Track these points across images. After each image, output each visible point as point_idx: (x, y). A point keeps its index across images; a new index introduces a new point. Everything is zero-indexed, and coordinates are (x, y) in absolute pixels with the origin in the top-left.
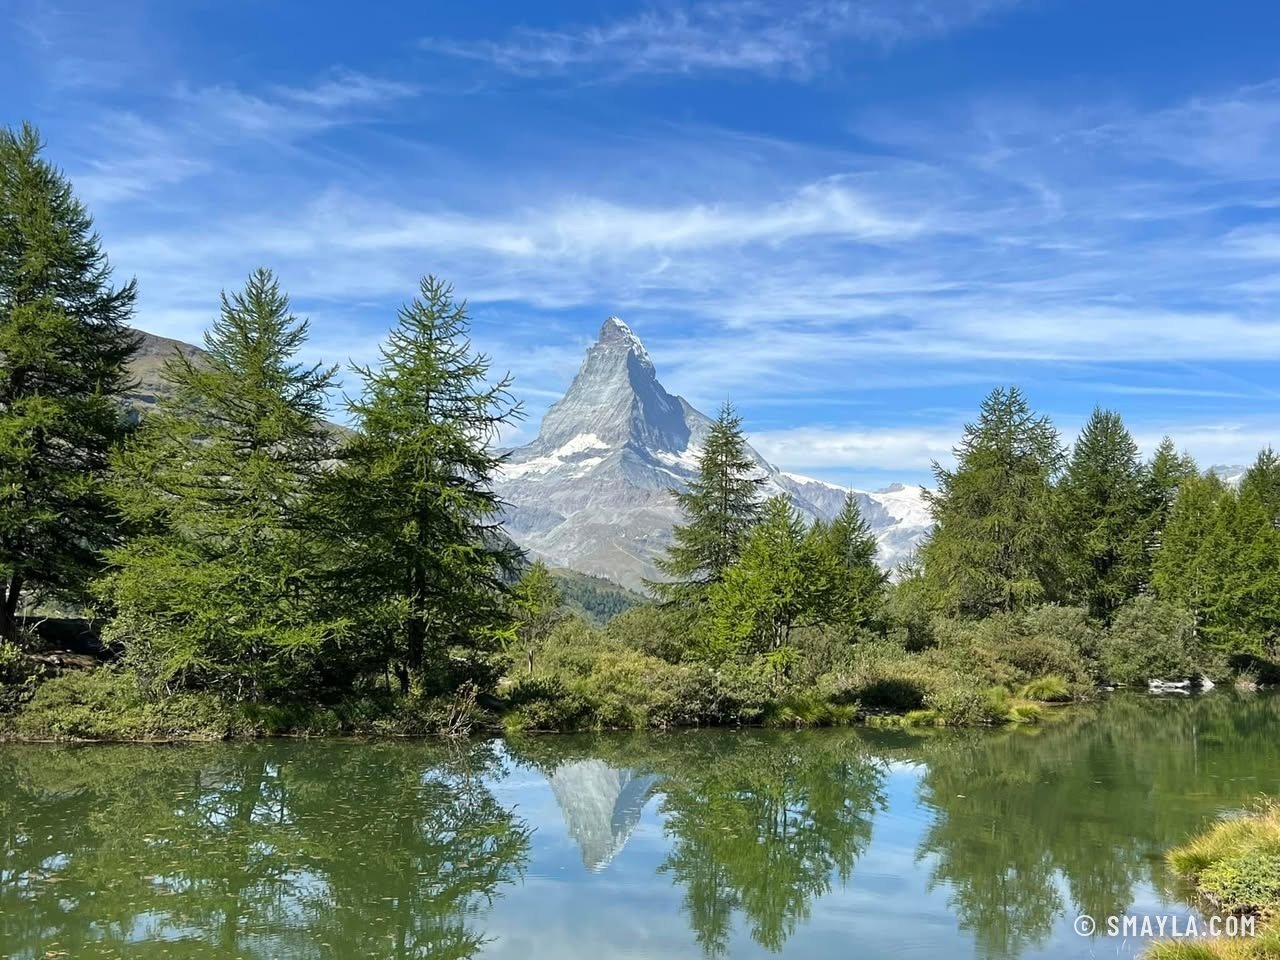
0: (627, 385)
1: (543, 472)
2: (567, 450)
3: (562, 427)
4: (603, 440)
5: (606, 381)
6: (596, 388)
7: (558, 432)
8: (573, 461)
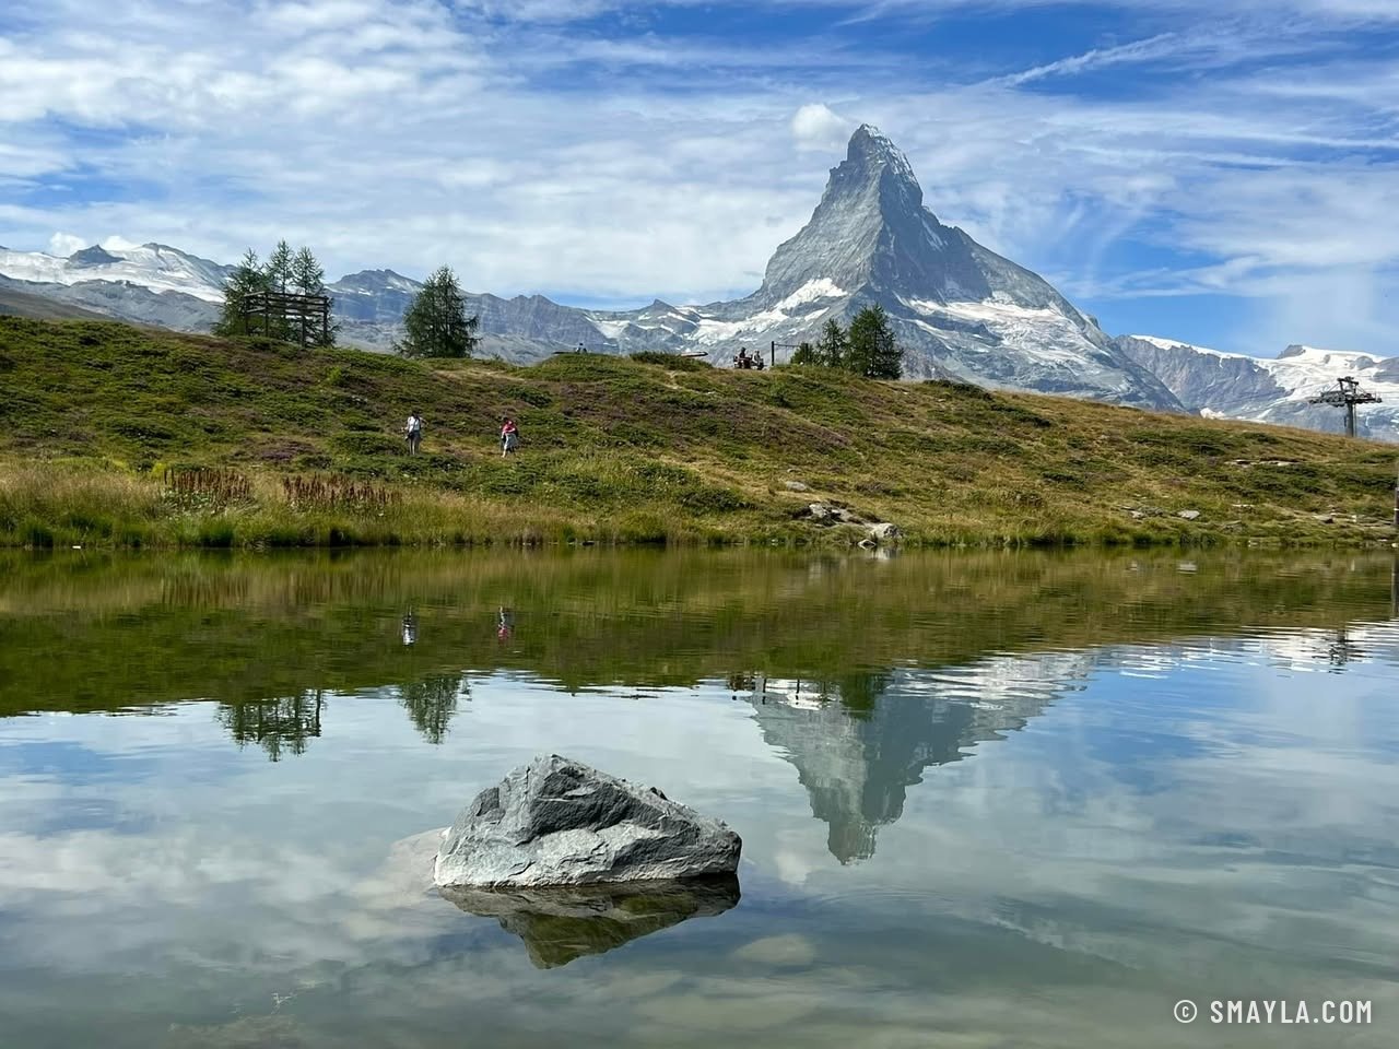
0: (876, 212)
1: (759, 330)
2: (792, 302)
3: (790, 272)
4: (838, 286)
5: (852, 209)
6: (838, 219)
7: (783, 279)
8: (797, 315)
